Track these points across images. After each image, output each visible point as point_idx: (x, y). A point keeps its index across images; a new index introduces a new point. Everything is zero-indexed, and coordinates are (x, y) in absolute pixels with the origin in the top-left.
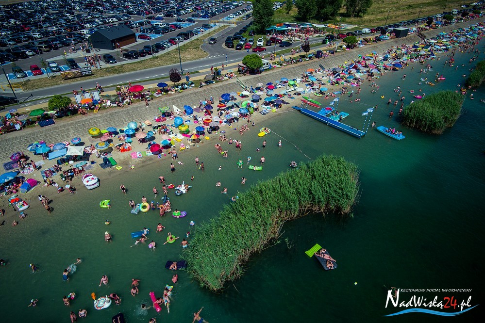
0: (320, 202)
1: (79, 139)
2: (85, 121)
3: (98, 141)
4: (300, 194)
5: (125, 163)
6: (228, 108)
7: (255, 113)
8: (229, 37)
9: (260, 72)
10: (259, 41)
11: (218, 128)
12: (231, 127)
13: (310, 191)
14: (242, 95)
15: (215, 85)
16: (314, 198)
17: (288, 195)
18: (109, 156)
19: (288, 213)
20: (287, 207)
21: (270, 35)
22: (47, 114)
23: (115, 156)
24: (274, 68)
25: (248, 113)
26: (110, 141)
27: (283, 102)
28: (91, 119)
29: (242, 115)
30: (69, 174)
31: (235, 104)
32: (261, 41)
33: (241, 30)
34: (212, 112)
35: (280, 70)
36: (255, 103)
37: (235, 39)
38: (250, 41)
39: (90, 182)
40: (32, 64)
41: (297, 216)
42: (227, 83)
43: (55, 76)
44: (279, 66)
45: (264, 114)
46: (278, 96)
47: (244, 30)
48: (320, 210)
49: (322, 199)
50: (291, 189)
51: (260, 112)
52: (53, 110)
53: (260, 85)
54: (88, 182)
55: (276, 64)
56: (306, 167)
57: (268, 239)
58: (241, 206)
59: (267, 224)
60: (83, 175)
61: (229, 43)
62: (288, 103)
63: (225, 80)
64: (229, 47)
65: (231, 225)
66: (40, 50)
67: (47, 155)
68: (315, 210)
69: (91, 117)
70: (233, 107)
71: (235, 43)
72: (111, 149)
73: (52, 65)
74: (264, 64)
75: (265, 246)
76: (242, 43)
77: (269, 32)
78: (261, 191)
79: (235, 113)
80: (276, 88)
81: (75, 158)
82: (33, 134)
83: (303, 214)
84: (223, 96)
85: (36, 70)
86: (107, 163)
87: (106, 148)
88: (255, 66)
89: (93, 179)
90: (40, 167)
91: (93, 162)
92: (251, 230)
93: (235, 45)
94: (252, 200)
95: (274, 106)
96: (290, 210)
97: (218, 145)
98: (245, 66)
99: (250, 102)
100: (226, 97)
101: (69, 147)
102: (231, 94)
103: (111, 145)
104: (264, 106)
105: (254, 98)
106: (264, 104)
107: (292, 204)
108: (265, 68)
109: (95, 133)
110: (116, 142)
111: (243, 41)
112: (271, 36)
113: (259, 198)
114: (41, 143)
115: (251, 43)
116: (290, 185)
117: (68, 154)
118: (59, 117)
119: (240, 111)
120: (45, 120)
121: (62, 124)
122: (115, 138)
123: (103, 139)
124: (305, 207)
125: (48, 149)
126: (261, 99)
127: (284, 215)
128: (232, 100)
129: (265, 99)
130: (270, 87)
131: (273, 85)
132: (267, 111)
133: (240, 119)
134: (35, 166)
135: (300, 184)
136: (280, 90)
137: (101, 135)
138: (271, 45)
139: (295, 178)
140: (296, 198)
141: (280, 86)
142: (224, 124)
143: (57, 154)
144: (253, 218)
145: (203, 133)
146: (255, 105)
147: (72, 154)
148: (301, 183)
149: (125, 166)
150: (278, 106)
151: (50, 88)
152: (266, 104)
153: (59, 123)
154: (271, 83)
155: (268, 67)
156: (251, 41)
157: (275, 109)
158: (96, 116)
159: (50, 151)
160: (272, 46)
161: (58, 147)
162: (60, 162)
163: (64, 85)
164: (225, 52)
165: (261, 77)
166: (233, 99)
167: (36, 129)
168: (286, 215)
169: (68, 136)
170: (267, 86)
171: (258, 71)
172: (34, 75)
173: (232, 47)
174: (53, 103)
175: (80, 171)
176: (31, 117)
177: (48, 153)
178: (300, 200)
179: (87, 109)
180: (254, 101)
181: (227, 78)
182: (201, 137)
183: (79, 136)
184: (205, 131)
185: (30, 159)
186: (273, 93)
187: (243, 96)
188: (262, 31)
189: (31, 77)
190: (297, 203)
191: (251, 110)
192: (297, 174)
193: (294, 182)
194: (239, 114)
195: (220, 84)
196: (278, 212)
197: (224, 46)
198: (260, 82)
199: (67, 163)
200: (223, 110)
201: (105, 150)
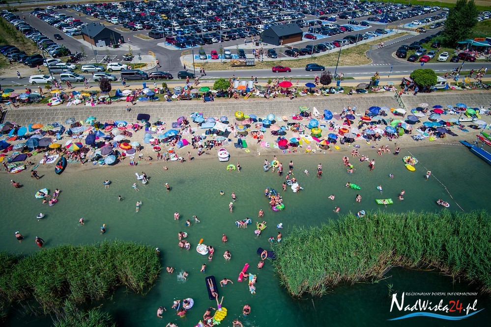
0: (453, 263)
1: (227, 118)
2: (236, 104)
3: (239, 123)
4: (429, 243)
5: (253, 149)
6: (373, 123)
7: (405, 136)
8: (403, 46)
9: (430, 91)
10: (442, 55)
11: (354, 141)
12: (369, 143)
13: (444, 246)
14: (396, 112)
15: (367, 95)
16: (447, 256)
17: (411, 239)
18: (243, 139)
19: (404, 259)
20: (404, 252)
21: (461, 49)
22: (210, 92)
23: (249, 140)
24: (452, 89)
25: (396, 134)
26: (248, 126)
27: (449, 132)
28: (240, 103)
29: (387, 134)
30: (211, 144)
31: (383, 120)
32: (446, 56)
33: (422, 40)
34: (352, 123)
35: (459, 93)
36: (408, 125)
37: (411, 48)
38: (430, 54)
39: (222, 155)
40: (213, 49)
41: (415, 267)
42: (381, 96)
43: (226, 62)
44: (460, 88)
45: (417, 140)
46: (445, 123)
47: (427, 40)
48: (450, 274)
49: (458, 262)
50: (418, 234)
51: (412, 137)
52: (216, 90)
53: (424, 105)
54: (221, 154)
55: (456, 85)
56: (450, 216)
57: (367, 275)
58: (348, 227)
59: (371, 258)
60: (220, 147)
61: (401, 53)
62: (456, 135)
63: (381, 92)
64: (400, 57)
65: (329, 241)
66: (222, 38)
67: (200, 124)
68: (444, 271)
69: (241, 102)
70: (379, 122)
71: (409, 53)
72: (247, 133)
73: (226, 53)
74: (439, 83)
75: (361, 280)
76: (419, 54)
77: (461, 47)
78: (378, 222)
79: (379, 130)
80: (446, 113)
81: (219, 133)
82: (197, 105)
83: (424, 268)
84: (370, 109)
85: (215, 55)
86: (240, 143)
87: (244, 131)
88: (425, 82)
89: (225, 153)
90: (194, 132)
91: (230, 140)
92: (350, 256)
93: (408, 55)
94: (363, 227)
95: (434, 134)
96: (408, 257)
97: (346, 158)
98: (411, 81)
99: (403, 122)
100: (374, 111)
101: (217, 122)
102: (382, 109)
103: (248, 130)
104: (420, 131)
105: (410, 118)
106: (421, 128)
107: (412, 251)
108: (438, 88)
109: (239, 116)
110: (253, 128)
111: (421, 52)
112: (461, 51)
113: (372, 228)
114: (200, 114)
115: (431, 56)
116: (418, 229)
117: (215, 128)
118: (218, 96)
119: (386, 129)
120: (208, 96)
121: (219, 102)
122: (253, 124)
123: (244, 123)
124: (430, 261)
125: (203, 120)
126: (419, 122)
127: (397, 258)
128: (381, 115)
129: (424, 123)
130: (437, 110)
131: (442, 109)
132: (422, 138)
133: (383, 138)
134: (191, 131)
135: (433, 233)
136: (450, 117)
137: (243, 119)
138: (457, 61)
139: (428, 223)
140: (420, 246)
141: (451, 112)
142: (361, 138)
143: (207, 125)
144: (357, 246)
145: (335, 142)
146: (408, 127)
147: (218, 129)
148: (436, 232)
149: (253, 151)
150: (439, 135)
151: (219, 71)
152: (423, 129)
153: (218, 101)
154: (440, 107)
155: (443, 87)
156: (432, 54)
157: (434, 138)
158: (245, 102)
159: (204, 122)
160: (459, 63)
161: (210, 120)
162: (208, 132)
163: (230, 71)
164: (393, 62)
165: (428, 96)
166: (383, 114)
167: (201, 102)
168: (401, 260)
169: (220, 113)
170: (433, 109)
171: (428, 89)
172: (212, 59)
173: (404, 57)
174: (218, 84)
175: (219, 144)
176: (200, 92)
177: (202, 122)
178: (425, 251)
179: (240, 94)
180: (408, 122)
181: (384, 90)
182: (331, 144)
183: (227, 116)
184: (338, 140)
185: (189, 124)
186: (439, 118)
187: (396, 114)
188: (450, 44)
189: (210, 60)
190: (420, 253)
191: (401, 131)
192: (433, 220)
193: (426, 228)
194: (383, 132)
195: (373, 95)
196: (391, 252)
197: (394, 55)
198: (425, 102)
199: (212, 135)
200: (366, 123)
201: (242, 133)
